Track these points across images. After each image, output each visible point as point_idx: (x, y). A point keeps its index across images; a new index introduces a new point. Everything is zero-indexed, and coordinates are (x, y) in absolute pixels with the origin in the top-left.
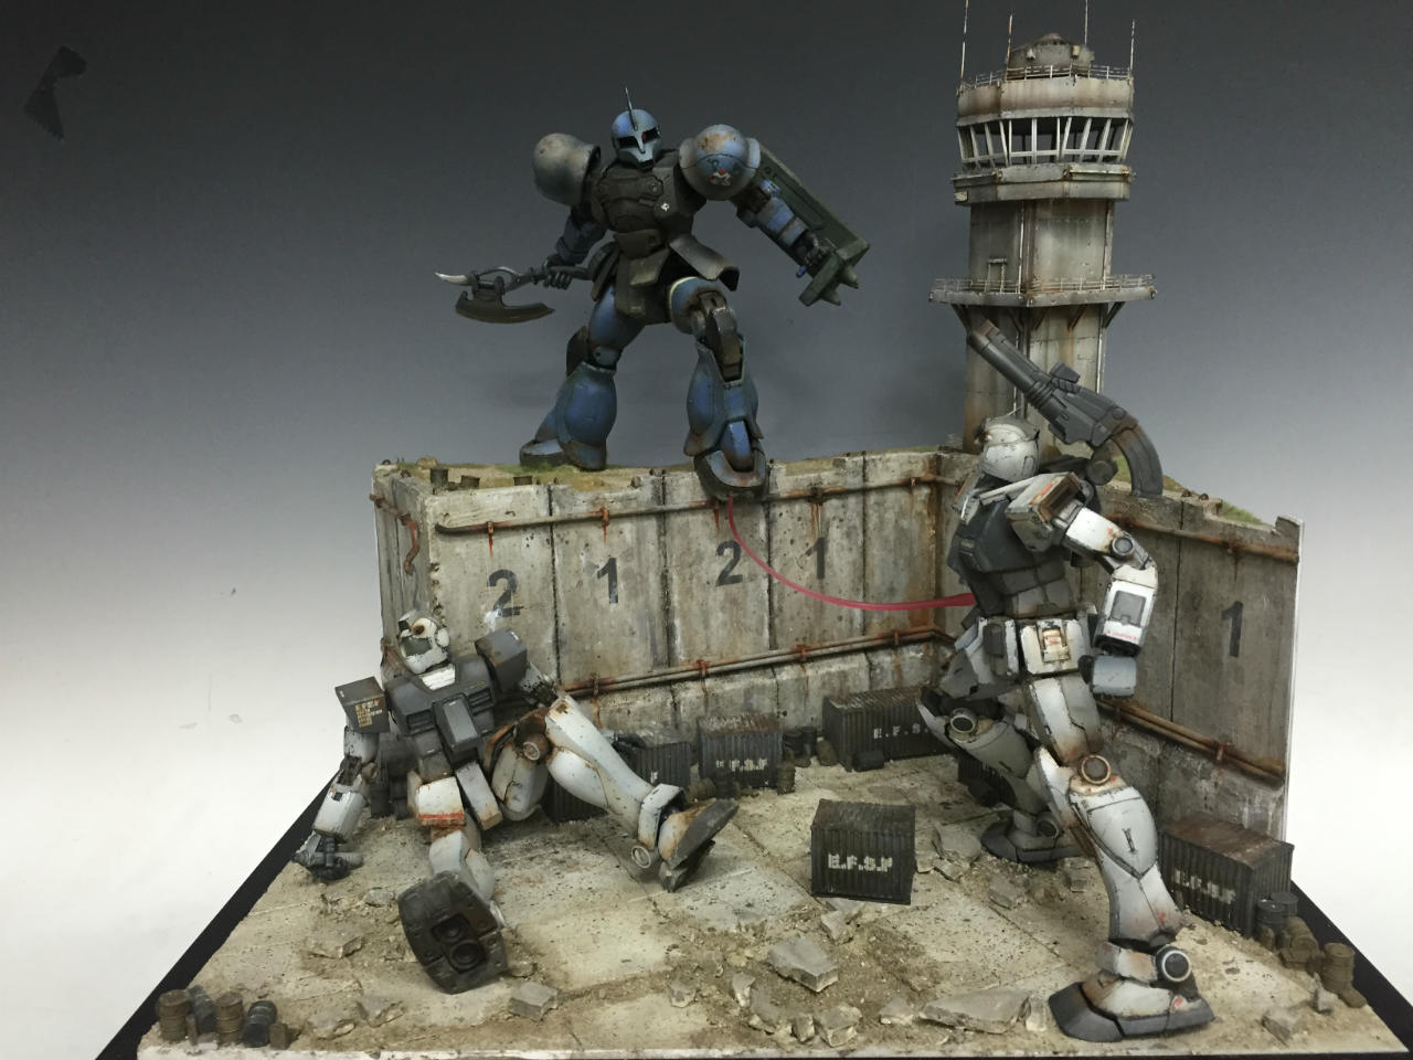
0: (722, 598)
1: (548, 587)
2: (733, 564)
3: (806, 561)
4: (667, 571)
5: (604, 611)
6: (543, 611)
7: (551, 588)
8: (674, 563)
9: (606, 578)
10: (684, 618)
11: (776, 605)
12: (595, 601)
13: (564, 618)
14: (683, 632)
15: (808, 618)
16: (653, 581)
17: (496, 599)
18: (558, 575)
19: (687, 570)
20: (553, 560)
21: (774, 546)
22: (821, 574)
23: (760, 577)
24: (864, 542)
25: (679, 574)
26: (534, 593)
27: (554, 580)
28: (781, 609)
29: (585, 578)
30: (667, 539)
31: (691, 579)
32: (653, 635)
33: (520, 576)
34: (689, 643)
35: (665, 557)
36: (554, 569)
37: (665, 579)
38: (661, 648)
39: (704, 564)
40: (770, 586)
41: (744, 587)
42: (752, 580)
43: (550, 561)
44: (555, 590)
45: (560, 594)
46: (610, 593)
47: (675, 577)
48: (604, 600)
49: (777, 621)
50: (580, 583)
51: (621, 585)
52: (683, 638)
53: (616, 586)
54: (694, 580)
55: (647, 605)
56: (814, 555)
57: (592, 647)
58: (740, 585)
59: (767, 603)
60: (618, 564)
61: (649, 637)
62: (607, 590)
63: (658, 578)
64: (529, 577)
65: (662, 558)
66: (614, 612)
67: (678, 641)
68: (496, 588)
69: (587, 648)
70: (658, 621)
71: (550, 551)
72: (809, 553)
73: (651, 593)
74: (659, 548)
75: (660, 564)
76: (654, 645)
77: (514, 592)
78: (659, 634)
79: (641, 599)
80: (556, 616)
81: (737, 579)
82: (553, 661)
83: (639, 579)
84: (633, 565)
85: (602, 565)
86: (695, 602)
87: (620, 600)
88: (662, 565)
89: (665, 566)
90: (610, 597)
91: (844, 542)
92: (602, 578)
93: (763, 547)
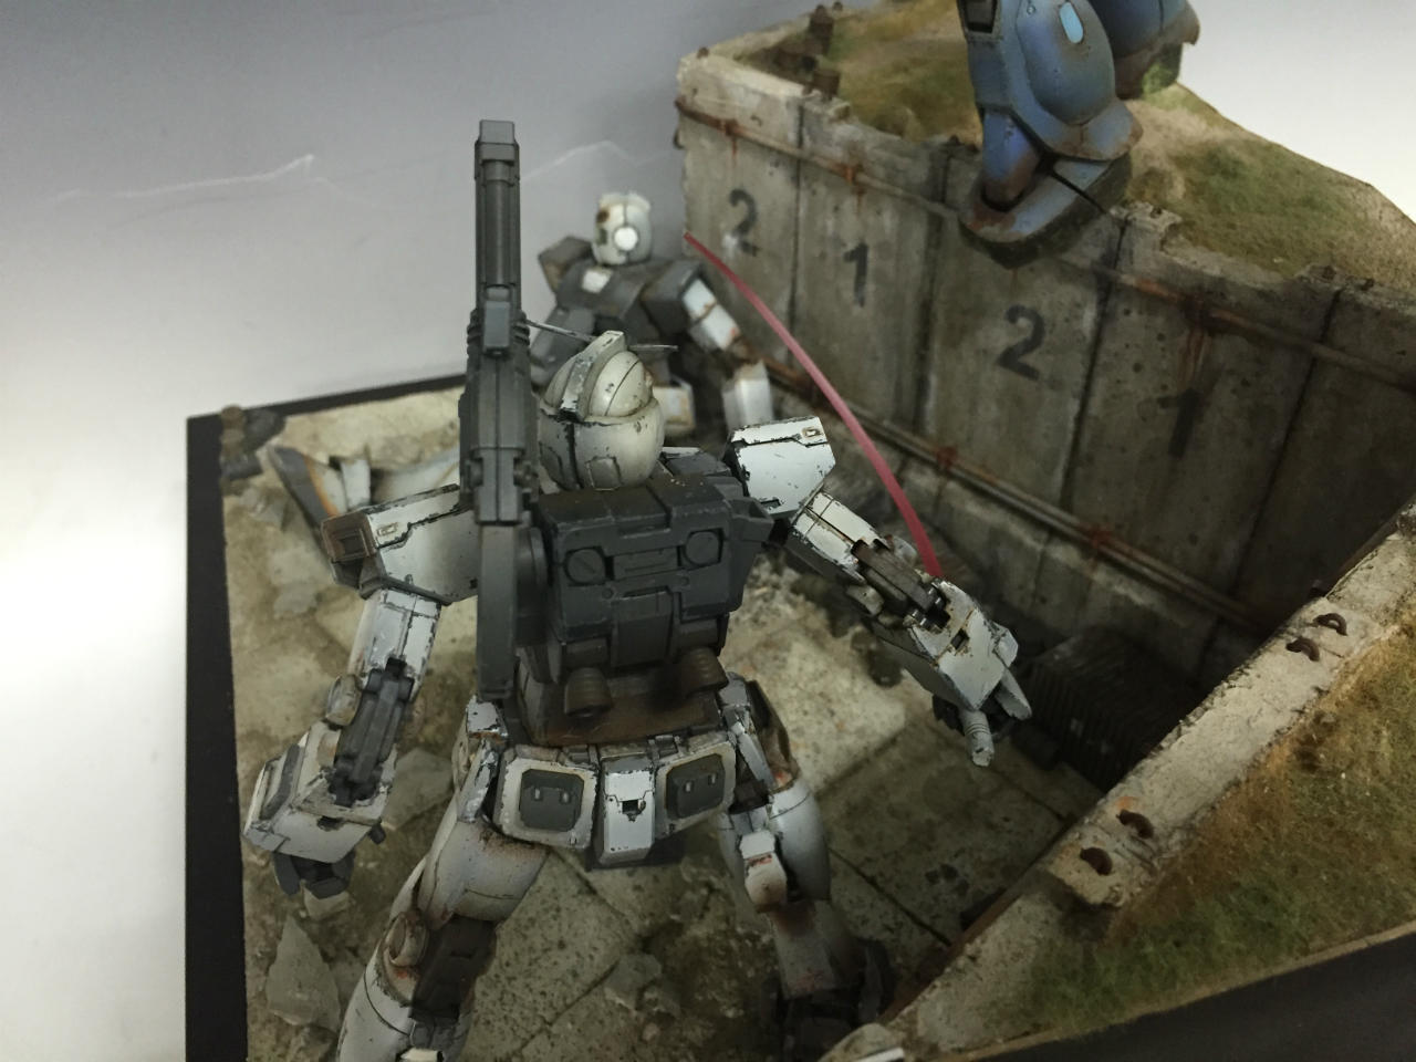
0: (1001, 386)
1: (789, 240)
2: (1028, 347)
3: (1155, 414)
4: (931, 302)
5: (846, 309)
6: (780, 266)
8: (944, 297)
9: (852, 267)
10: (942, 378)
11: (1083, 447)
12: (838, 290)
14: (938, 397)
16: (910, 305)
17: (736, 223)
18: (801, 231)
20: (797, 209)
21: (1103, 358)
22: (1178, 449)
24: (1283, 448)
25: (948, 315)
26: (773, 239)
28: (1090, 459)
29: (829, 251)
30: (939, 256)
34: (943, 417)
35: (932, 280)
36: (796, 219)
37: (926, 311)
39: (985, 322)
40: (1080, 414)
41: (1038, 391)
42: (1053, 387)
43: (794, 206)
44: (796, 249)
45: (802, 256)
46: (856, 288)
47: (941, 317)
48: (847, 293)
49: (1080, 471)
50: (824, 254)
51: (870, 286)
52: (937, 404)
53: (864, 285)
54: (968, 337)
55: (900, 332)
57: (827, 345)
58: (1033, 384)
59: (1070, 437)
60: (871, 255)
61: (895, 376)
62: (851, 282)
63: (918, 306)
64: (769, 216)
65: (928, 280)
67: (931, 406)
68: (736, 209)
69: (822, 343)
70: (910, 361)
71: (794, 193)
72: (1163, 403)
73: (905, 319)
74: (926, 263)
75: (923, 286)
76: (898, 389)
77: (754, 225)
79: (892, 321)
80: (794, 282)
81: (1029, 372)
83: (893, 290)
84: (890, 265)
85: (851, 246)
86: (961, 368)
87: (866, 306)
88: (927, 288)
89: (930, 294)
90: (855, 295)
91: (1239, 423)
92: (849, 264)
93: (1085, 347)
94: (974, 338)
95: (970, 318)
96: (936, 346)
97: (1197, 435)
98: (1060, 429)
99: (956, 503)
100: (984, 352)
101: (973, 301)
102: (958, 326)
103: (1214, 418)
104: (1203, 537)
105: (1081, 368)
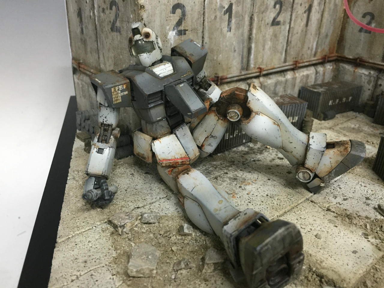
0: (271, 33)
1: (201, 18)
2: (279, 14)
3: (304, 16)
4: (253, 15)
5: (224, 36)
6: (197, 33)
7: (202, 19)
8: (256, 11)
9: (227, 16)
10: (256, 43)
11: (290, 39)
12: (221, 30)
13: (206, 40)
14: (255, 52)
15: (299, 47)
16: (247, 19)
17: (175, 23)
18: (206, 10)
19: (261, 15)
20: (204, 1)
21: (295, 6)
22: (307, 25)
23: (287, 23)
24: (324, 9)
25: (258, 17)
26: (194, 21)
27: (204, 14)
28: (291, 42)
29: (218, 14)
31: (262, 21)
32: (243, 52)
33: (188, 9)
34: (256, 58)
35: (253, 6)
36: (204, 6)
37: (251, 19)
38: (245, 60)
39: (268, 13)
40: (289, 29)
41: (280, 28)
42: (284, 25)
44: (204, 20)
45: (206, 23)
46: (228, 25)
47: (256, 19)
48: (225, 29)
49: (288, 48)
50: (216, 17)
51: (233, 21)
52: (254, 55)
53: (231, 21)
54: (263, 22)
55: (242, 34)
56: (307, 13)
57: (217, 58)
58: (279, 27)
59: (287, 38)
60: (234, 7)
61: (241, 53)
62: (227, 23)
63: (249, 19)
64: (192, 10)
65: (252, 6)
66: (229, 37)
67: (252, 57)
68: (175, 15)
69: (215, 58)
70: (246, 44)
72: (305, 12)
73: (245, 27)
75: (251, 10)
76: (242, 58)
77: (184, 19)
78: (245, 52)
79: (241, 31)
80: (203, 37)
81: (278, 23)
83: (241, 18)
84: (240, 8)
85: (226, 7)
86: (261, 35)
87: (232, 30)
88: (252, 11)
89: (253, 12)
90: (228, 28)
91: (317, 8)
92: (226, 15)
93: (291, 6)
94: (265, 21)
95: (264, 14)
96: (254, 31)
97: (310, 17)
98: (285, 38)
99: (266, 84)
100: (268, 24)
101: (265, 6)
102: (261, 19)
103: (313, 10)
104: (310, 46)
105: (290, 13)
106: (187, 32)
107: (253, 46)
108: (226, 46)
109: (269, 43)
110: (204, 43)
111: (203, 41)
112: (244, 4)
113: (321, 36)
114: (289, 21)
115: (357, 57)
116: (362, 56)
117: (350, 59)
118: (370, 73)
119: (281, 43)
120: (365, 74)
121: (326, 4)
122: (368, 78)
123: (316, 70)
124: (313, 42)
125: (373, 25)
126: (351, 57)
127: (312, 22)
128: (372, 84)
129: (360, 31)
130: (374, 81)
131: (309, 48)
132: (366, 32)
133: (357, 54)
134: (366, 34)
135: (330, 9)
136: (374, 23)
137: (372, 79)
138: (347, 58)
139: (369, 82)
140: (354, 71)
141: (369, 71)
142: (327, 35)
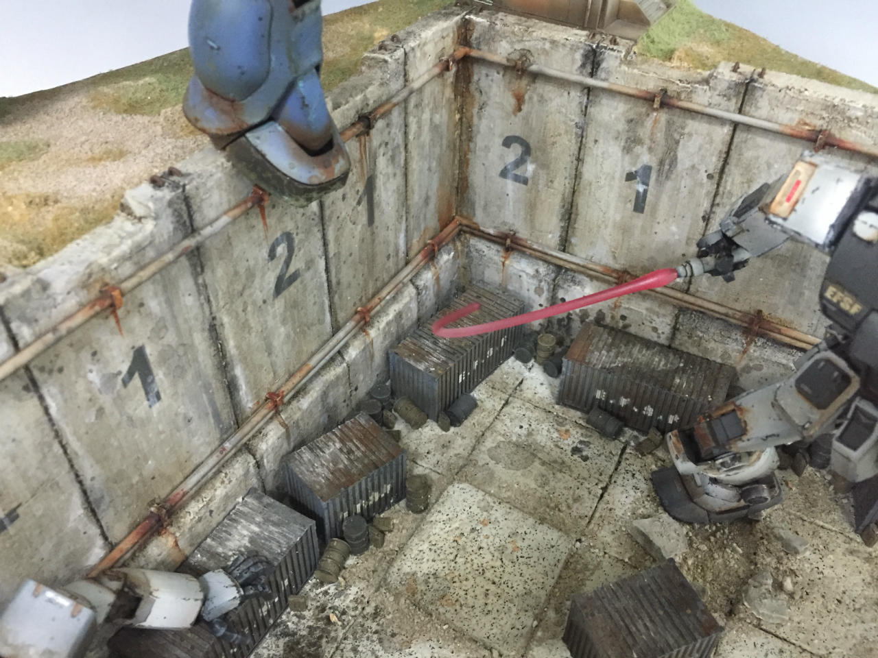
0: (281, 310)
4: (214, 318)
5: (146, 422)
6: (55, 485)
7: (57, 448)
8: (222, 303)
9: (137, 380)
10: (244, 360)
11: (334, 281)
14: (246, 377)
15: (363, 275)
16: (200, 341)
18: (63, 425)
19: (238, 302)
20: (46, 410)
21: (328, 212)
22: (371, 221)
23: (317, 259)
25: (229, 313)
26: (32, 473)
27: (58, 435)
29: (106, 400)
30: (208, 277)
31: (244, 309)
32: (213, 405)
34: (254, 384)
36: (51, 420)
37: (214, 331)
38: (225, 413)
39: (257, 282)
40: (326, 264)
41: (302, 282)
42: (309, 269)
43: (40, 412)
44: (64, 447)
45: (74, 445)
46: (147, 393)
48: (142, 408)
49: (336, 298)
50: (100, 411)
51: (160, 375)
52: (248, 383)
53: (152, 382)
56: (364, 203)
58: (297, 282)
59: (326, 285)
60: (149, 351)
61: (209, 410)
62: (140, 394)
63: (206, 334)
65: (206, 305)
66: (159, 412)
67: (243, 391)
70: (215, 385)
71: (35, 401)
72: (359, 203)
73: (201, 359)
74: (200, 294)
76: (216, 415)
78: (221, 398)
79: (189, 376)
80: (77, 476)
81: (294, 278)
82: (94, 530)
84: (169, 338)
85: (126, 366)
86: (253, 334)
87: (162, 395)
88: (208, 313)
89: (211, 313)
90: (148, 400)
91: (390, 170)
92: (131, 385)
93: (317, 220)
94: (254, 303)
95: (247, 293)
96: (231, 345)
97: (376, 199)
98: (321, 287)
99: (297, 416)
100: (265, 302)
101: (244, 277)
102: (240, 310)
103: (380, 182)
104: (391, 250)
105: (319, 235)
106: (20, 511)
107: (238, 371)
108: (161, 433)
109: (282, 330)
110: (88, 483)
111: (81, 483)
112: (180, 321)
113: (413, 211)
114: (320, 252)
115: (504, 229)
116: (514, 228)
117: (489, 234)
118: (537, 271)
119: (315, 303)
120: (527, 274)
121: (409, 146)
122: (535, 282)
123: (417, 288)
124: (397, 237)
125: (530, 168)
126: (491, 231)
127: (383, 205)
128: (545, 295)
129: (504, 174)
130: (548, 290)
131: (388, 257)
132: (517, 179)
133: (504, 223)
134: (518, 184)
135: (422, 147)
136: (532, 162)
137: (544, 285)
138: (483, 232)
139: (539, 291)
140: (503, 263)
141: (536, 267)
142: (427, 200)
